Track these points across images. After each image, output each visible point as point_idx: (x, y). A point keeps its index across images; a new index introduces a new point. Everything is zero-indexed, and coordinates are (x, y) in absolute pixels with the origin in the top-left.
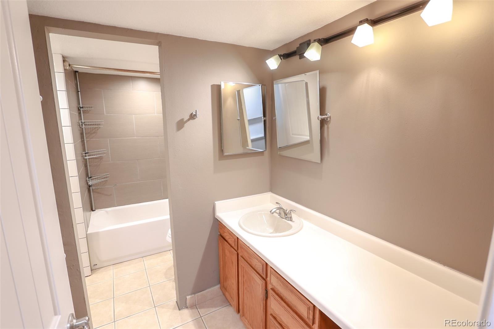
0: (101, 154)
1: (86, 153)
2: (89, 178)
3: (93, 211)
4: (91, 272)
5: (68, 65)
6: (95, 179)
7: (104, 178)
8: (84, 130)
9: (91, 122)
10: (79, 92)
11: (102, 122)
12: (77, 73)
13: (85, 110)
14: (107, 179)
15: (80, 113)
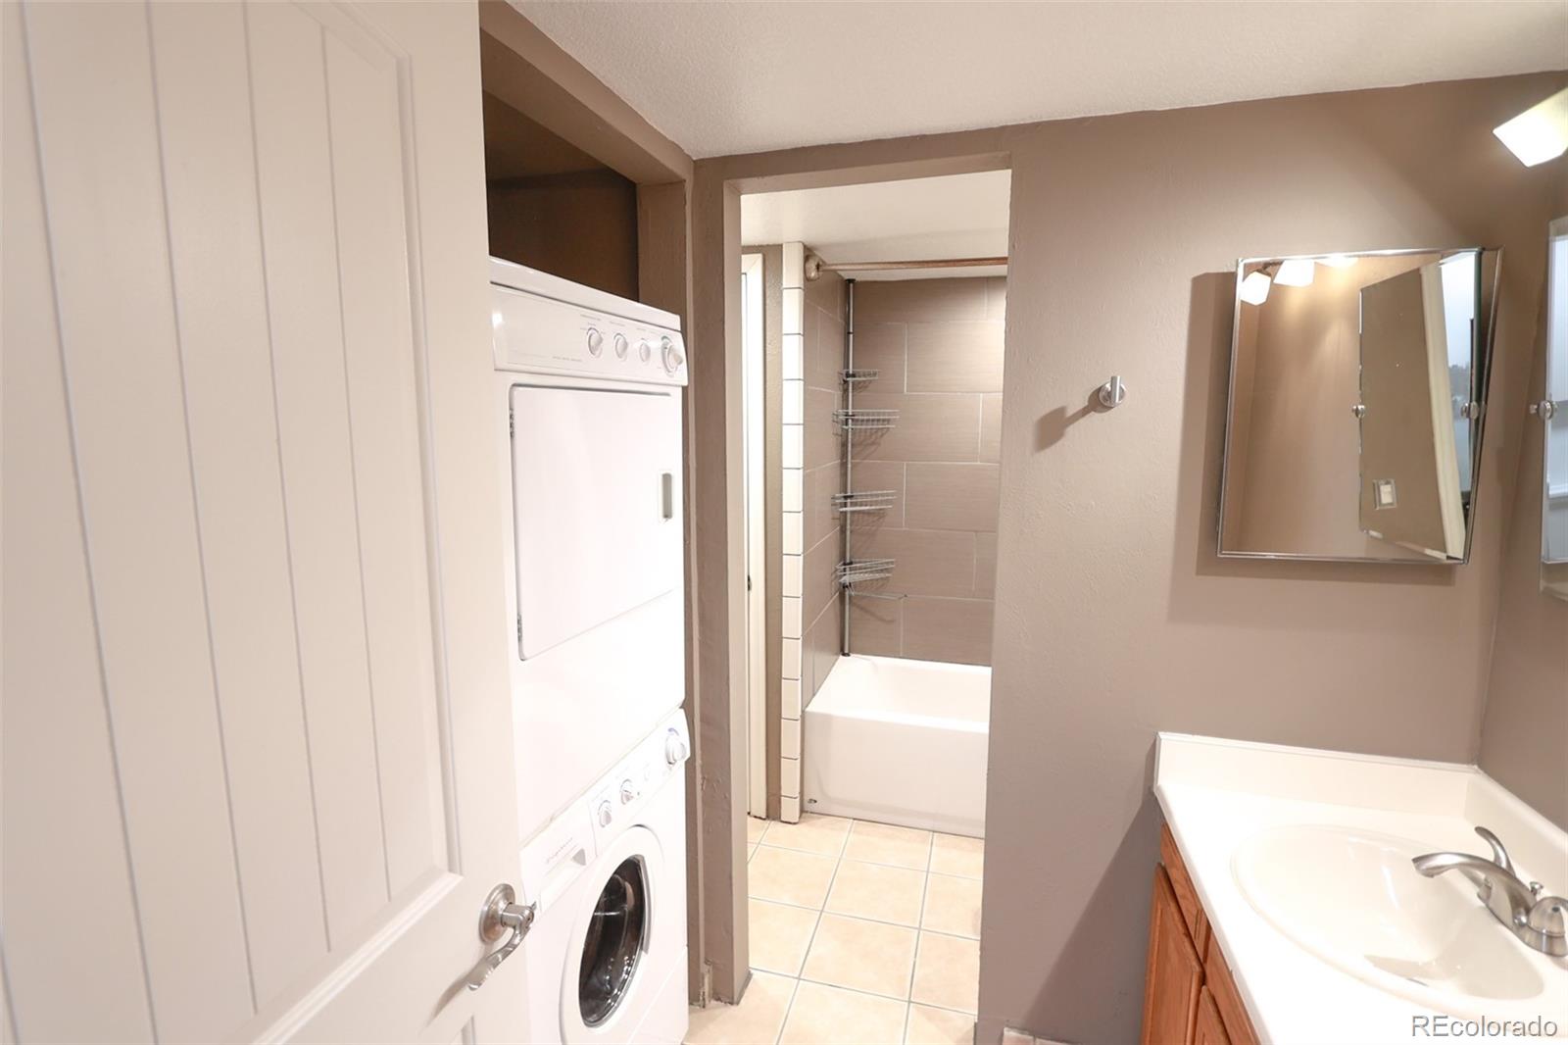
0: (882, 502)
1: (846, 497)
2: (845, 564)
3: (844, 655)
4: (800, 817)
5: (814, 267)
6: (860, 568)
7: (882, 571)
8: (850, 434)
9: (868, 414)
10: (851, 336)
11: (894, 414)
12: (851, 285)
13: (860, 382)
14: (887, 575)
15: (846, 391)
